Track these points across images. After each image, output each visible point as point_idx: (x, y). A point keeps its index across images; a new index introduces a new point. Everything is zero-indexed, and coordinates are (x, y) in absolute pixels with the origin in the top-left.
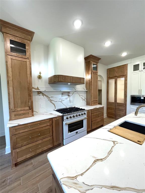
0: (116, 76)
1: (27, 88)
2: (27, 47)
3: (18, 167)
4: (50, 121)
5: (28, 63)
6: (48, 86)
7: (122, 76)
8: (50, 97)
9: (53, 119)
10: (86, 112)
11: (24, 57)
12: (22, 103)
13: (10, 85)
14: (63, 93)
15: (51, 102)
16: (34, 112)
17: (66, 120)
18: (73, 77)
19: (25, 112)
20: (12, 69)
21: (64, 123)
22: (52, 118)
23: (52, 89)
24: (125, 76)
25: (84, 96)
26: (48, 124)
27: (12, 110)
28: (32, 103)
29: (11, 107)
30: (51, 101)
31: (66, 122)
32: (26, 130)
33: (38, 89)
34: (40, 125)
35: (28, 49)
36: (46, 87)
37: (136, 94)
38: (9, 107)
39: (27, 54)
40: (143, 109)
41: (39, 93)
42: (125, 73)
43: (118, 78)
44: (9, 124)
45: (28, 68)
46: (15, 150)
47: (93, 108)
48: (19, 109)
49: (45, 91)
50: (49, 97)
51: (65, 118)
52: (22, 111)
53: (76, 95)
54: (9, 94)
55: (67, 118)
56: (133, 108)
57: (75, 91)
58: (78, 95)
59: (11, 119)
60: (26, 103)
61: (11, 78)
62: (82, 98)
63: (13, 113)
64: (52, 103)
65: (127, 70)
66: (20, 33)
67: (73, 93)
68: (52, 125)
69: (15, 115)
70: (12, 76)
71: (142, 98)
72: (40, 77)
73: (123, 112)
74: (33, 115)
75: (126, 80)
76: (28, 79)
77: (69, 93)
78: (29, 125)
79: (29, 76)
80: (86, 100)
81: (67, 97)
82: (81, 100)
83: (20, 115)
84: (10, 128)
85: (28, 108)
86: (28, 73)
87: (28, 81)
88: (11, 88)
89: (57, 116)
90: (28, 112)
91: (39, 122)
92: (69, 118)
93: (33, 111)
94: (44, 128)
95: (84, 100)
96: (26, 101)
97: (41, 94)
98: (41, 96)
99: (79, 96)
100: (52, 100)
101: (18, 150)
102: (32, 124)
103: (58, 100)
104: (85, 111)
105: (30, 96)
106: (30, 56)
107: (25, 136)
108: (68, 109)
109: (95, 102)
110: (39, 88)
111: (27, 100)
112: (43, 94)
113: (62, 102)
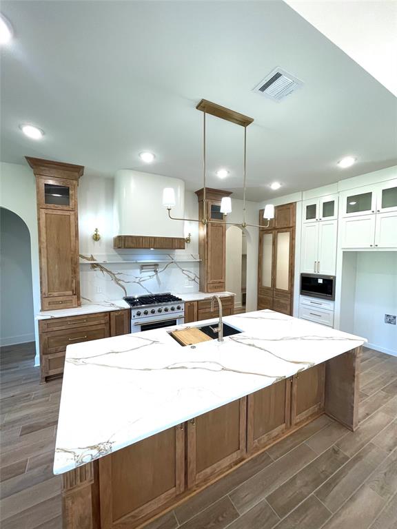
0: (275, 229)
1: (70, 258)
2: (71, 192)
3: (50, 383)
4: (105, 316)
5: (72, 218)
6: (113, 252)
7: (284, 230)
9: (112, 314)
10: (182, 306)
11: (65, 208)
12: (60, 284)
13: (42, 254)
14: (143, 267)
15: (118, 283)
16: (81, 299)
17: (136, 317)
18: (155, 238)
19: (65, 298)
20: (46, 230)
21: (133, 322)
22: (110, 312)
23: (119, 259)
24: (291, 229)
25: (194, 271)
26: (103, 322)
27: (45, 294)
28: (78, 284)
29: (44, 290)
30: (117, 281)
31: (136, 321)
32: (63, 328)
33: (92, 258)
34: (87, 321)
35: (72, 195)
36: (108, 256)
37: (310, 270)
38: (41, 289)
39: (72, 202)
40: (323, 306)
41: (94, 266)
42: (291, 221)
43: (278, 232)
44: (39, 316)
45: (71, 226)
46: (46, 356)
47: (203, 298)
48: (56, 294)
49: (105, 263)
50: (114, 274)
51: (134, 313)
52: (61, 298)
53: (174, 269)
54: (41, 268)
55: (139, 314)
56: (304, 302)
57: (172, 262)
58: (178, 269)
59: (42, 310)
60: (67, 284)
61: (45, 244)
62: (189, 277)
63: (47, 300)
64: (119, 285)
65: (294, 215)
66: (61, 171)
67: (167, 266)
68: (110, 324)
69: (49, 303)
70: (46, 241)
71: (320, 281)
72: (96, 238)
73: (286, 310)
74: (79, 305)
75: (292, 239)
76: (72, 245)
77: (156, 265)
78: (68, 319)
79: (73, 239)
80: (198, 280)
81: (154, 273)
82: (187, 280)
83: (58, 303)
84: (39, 321)
85: (71, 293)
86: (73, 233)
87: (73, 248)
88: (44, 260)
89: (118, 309)
90: (71, 298)
91: (86, 317)
92: (149, 313)
93: (79, 298)
94: (94, 328)
95: (194, 280)
96: (68, 281)
97: (98, 269)
98: (98, 272)
99: (180, 271)
100: (119, 280)
101: (50, 357)
102: (74, 318)
103: (132, 279)
104: (182, 303)
105: (75, 272)
106: (76, 205)
107: (62, 336)
108: (153, 297)
109: (215, 285)
110: (95, 258)
111: (70, 279)
112: (101, 267)
113: (141, 283)
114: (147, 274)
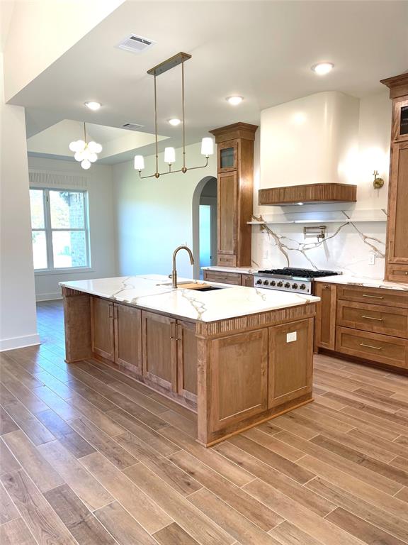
5: (235, 178)
8: (279, 236)
9: (243, 277)
11: (231, 169)
12: (227, 243)
14: (307, 229)
15: (282, 250)
20: (220, 193)
25: (380, 239)
30: (281, 246)
33: (261, 219)
35: (235, 154)
36: (274, 216)
39: (235, 162)
41: (263, 227)
45: (234, 185)
48: (224, 252)
50: (278, 238)
51: (256, 280)
52: (227, 256)
53: (350, 235)
57: (348, 223)
58: (358, 234)
60: (231, 243)
61: (219, 206)
62: (376, 250)
64: (283, 251)
66: (229, 133)
67: (339, 230)
69: (221, 260)
70: (220, 203)
76: (234, 205)
81: (320, 240)
82: (372, 255)
83: (225, 260)
85: (232, 252)
86: (235, 194)
87: (234, 208)
88: (219, 221)
90: (232, 257)
91: (226, 274)
97: (265, 231)
98: (265, 234)
99: (361, 239)
100: (283, 246)
103: (296, 246)
105: (235, 231)
106: (238, 164)
110: (263, 218)
112: (268, 229)
113: (306, 252)
114: (312, 240)
